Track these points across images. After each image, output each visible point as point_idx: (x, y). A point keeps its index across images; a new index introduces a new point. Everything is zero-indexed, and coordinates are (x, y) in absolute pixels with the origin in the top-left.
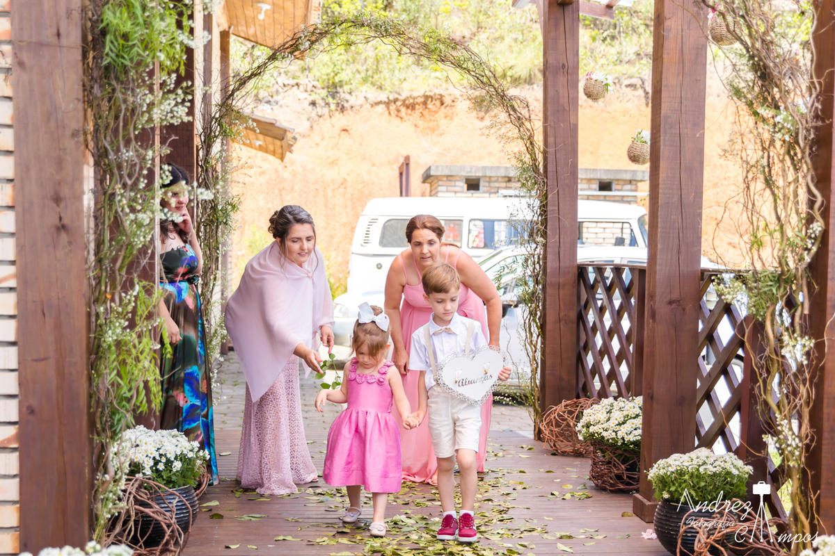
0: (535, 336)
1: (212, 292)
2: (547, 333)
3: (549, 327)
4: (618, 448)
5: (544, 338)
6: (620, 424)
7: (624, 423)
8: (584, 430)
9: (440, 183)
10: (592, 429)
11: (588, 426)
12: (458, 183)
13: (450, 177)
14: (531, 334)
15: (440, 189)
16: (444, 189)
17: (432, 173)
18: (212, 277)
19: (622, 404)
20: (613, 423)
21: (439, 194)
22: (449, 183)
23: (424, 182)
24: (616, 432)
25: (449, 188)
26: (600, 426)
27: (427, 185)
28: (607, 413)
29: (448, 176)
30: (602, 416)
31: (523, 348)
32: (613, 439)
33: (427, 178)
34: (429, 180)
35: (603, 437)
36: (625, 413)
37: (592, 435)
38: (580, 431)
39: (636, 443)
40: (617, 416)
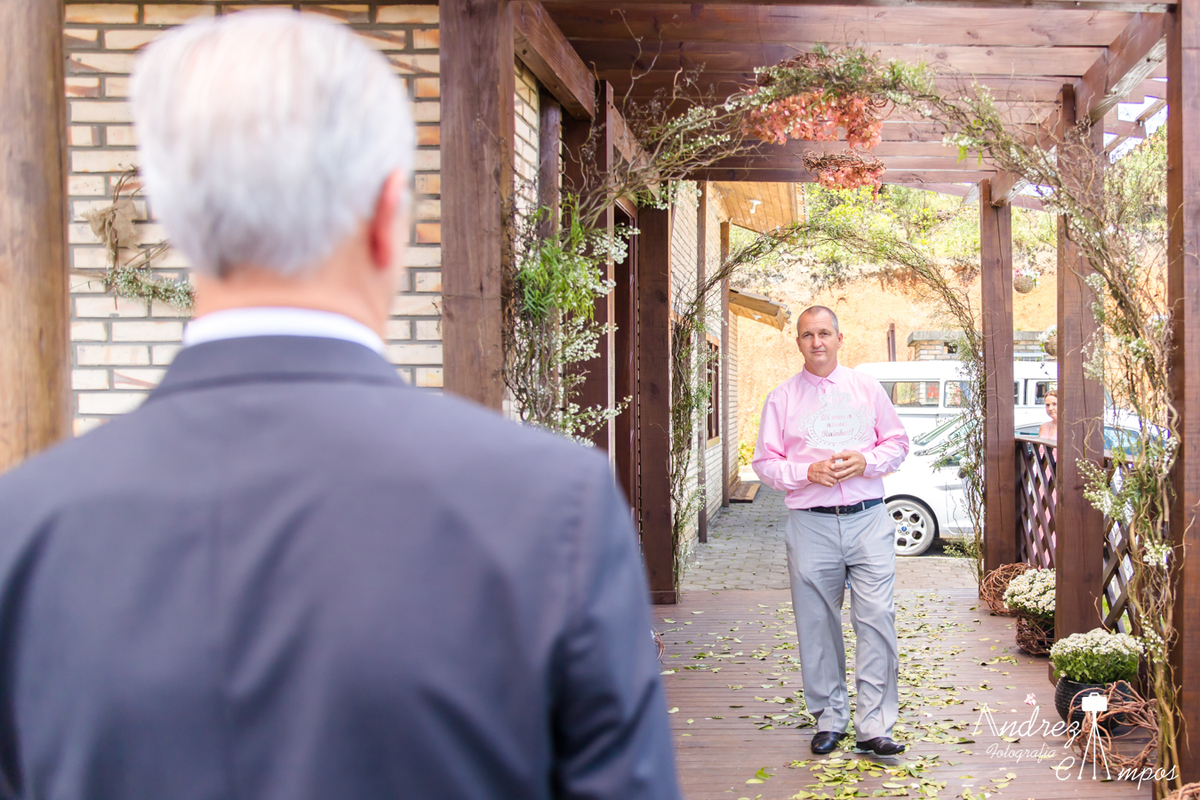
0: (978, 504)
1: (685, 470)
2: (988, 501)
3: (989, 496)
4: (1040, 616)
5: (986, 506)
6: (1040, 595)
7: (1044, 593)
8: (1009, 599)
9: (922, 347)
10: (1015, 599)
11: (1012, 596)
12: (938, 347)
13: (930, 342)
14: (974, 502)
15: (922, 352)
16: (925, 352)
17: (915, 339)
18: (686, 456)
19: (1043, 576)
20: (1034, 593)
21: (922, 357)
22: (929, 348)
23: (909, 346)
24: (1037, 602)
25: (930, 352)
26: (1023, 596)
27: (913, 348)
28: (1030, 583)
29: (929, 341)
30: (1026, 588)
31: (967, 515)
32: (1034, 609)
33: (912, 343)
34: (914, 344)
35: (1025, 607)
36: (1046, 584)
37: (1017, 604)
38: (1005, 600)
39: (1053, 612)
40: (1038, 587)
